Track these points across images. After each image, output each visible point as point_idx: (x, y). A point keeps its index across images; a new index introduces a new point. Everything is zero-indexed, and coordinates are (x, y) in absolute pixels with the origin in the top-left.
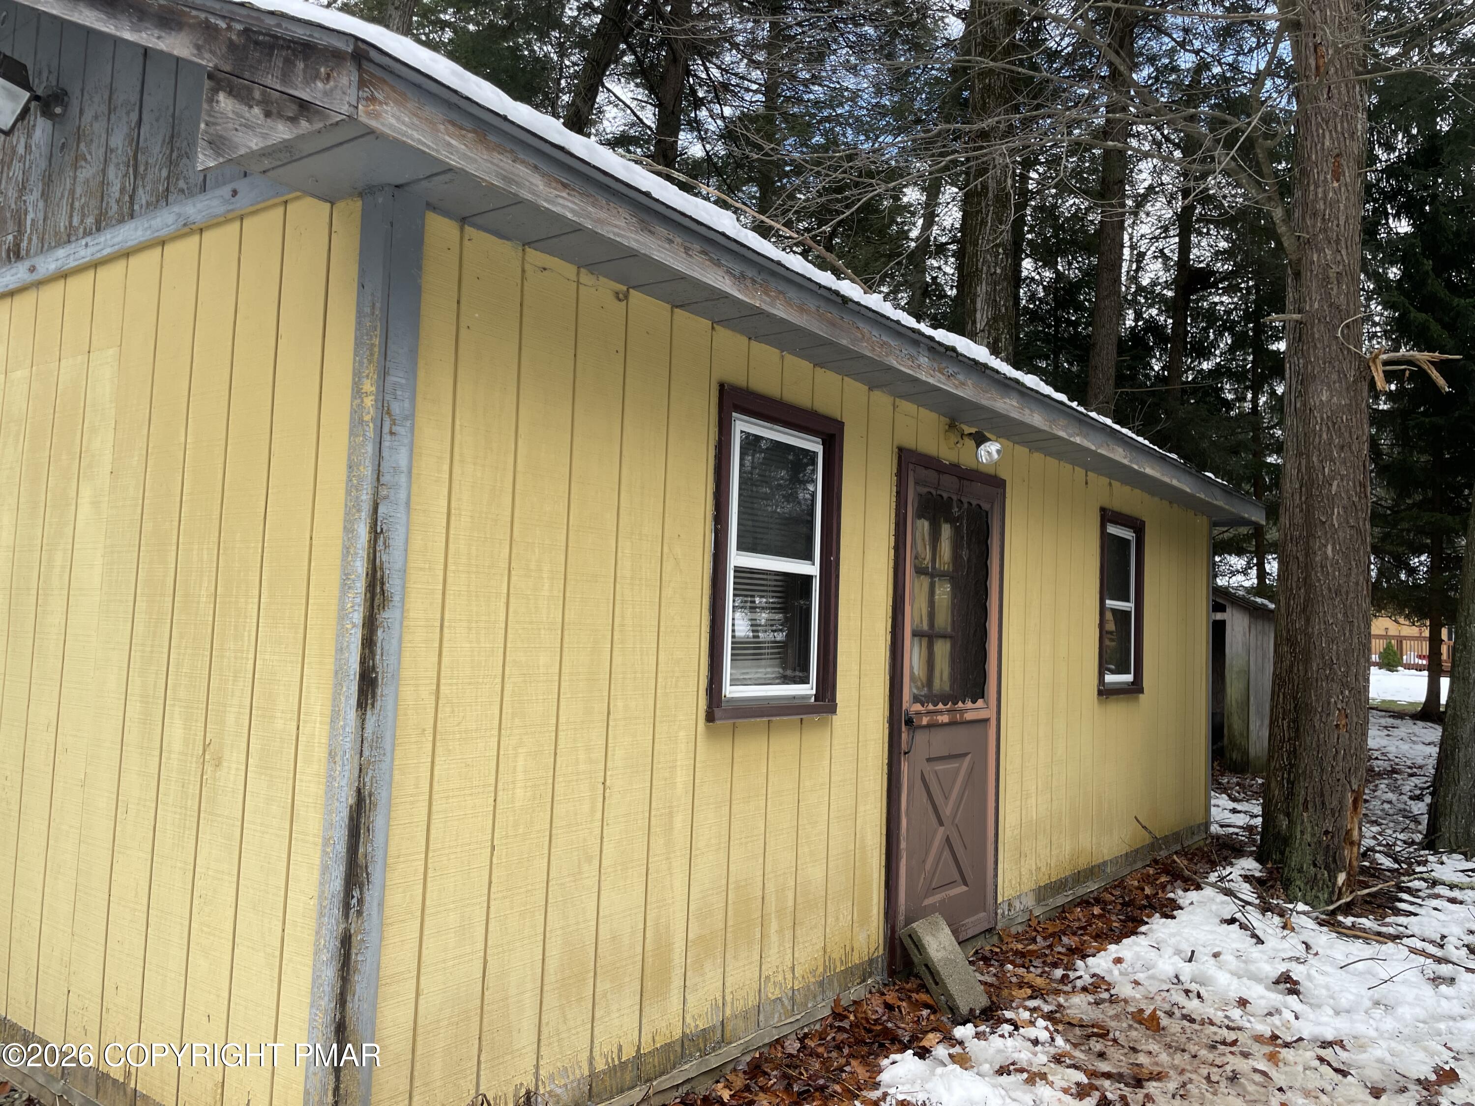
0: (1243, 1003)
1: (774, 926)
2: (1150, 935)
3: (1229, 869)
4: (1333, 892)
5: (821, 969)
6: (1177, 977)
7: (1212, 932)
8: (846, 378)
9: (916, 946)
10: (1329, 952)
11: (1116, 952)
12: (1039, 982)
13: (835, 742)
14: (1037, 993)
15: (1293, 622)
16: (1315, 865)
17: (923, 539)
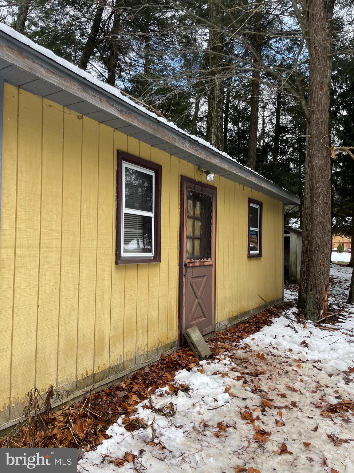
0: (291, 350)
1: (140, 331)
2: (263, 331)
3: (288, 311)
4: (319, 316)
5: (157, 345)
6: (271, 343)
7: (282, 330)
8: (162, 151)
9: (188, 337)
10: (317, 334)
11: (252, 337)
12: (228, 347)
13: (161, 272)
14: (227, 350)
15: (308, 234)
16: (314, 308)
17: (190, 207)
